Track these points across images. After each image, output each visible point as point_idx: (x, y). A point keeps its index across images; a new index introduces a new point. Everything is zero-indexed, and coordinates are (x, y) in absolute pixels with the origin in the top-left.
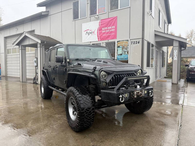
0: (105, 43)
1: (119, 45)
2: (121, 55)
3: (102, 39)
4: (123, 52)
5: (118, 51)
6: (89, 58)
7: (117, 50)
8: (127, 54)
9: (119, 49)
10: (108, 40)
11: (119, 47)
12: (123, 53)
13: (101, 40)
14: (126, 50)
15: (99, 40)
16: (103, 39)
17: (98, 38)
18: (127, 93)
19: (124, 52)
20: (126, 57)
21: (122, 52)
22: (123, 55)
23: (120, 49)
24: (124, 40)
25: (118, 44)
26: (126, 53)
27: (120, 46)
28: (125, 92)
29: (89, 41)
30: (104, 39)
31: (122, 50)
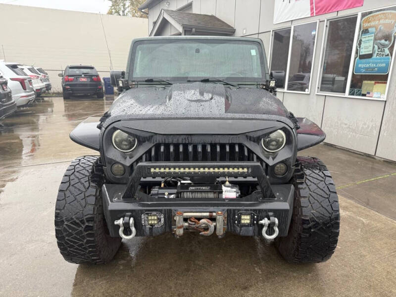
0: (328, 20)
1: (366, 25)
2: (369, 56)
3: (321, 10)
4: (376, 47)
5: (363, 45)
6: (187, 78)
7: (360, 43)
8: (388, 55)
9: (365, 38)
10: (338, 11)
11: (365, 31)
12: (377, 52)
13: (317, 14)
14: (387, 43)
15: (312, 13)
16: (324, 10)
17: (312, 9)
18: (154, 213)
19: (379, 48)
20: (384, 65)
21: (374, 47)
22: (375, 56)
23: (367, 39)
24: (384, 10)
25: (366, 21)
26: (387, 51)
27: (370, 29)
28: (146, 210)
29: (287, 18)
30: (326, 9)
31: (373, 41)
